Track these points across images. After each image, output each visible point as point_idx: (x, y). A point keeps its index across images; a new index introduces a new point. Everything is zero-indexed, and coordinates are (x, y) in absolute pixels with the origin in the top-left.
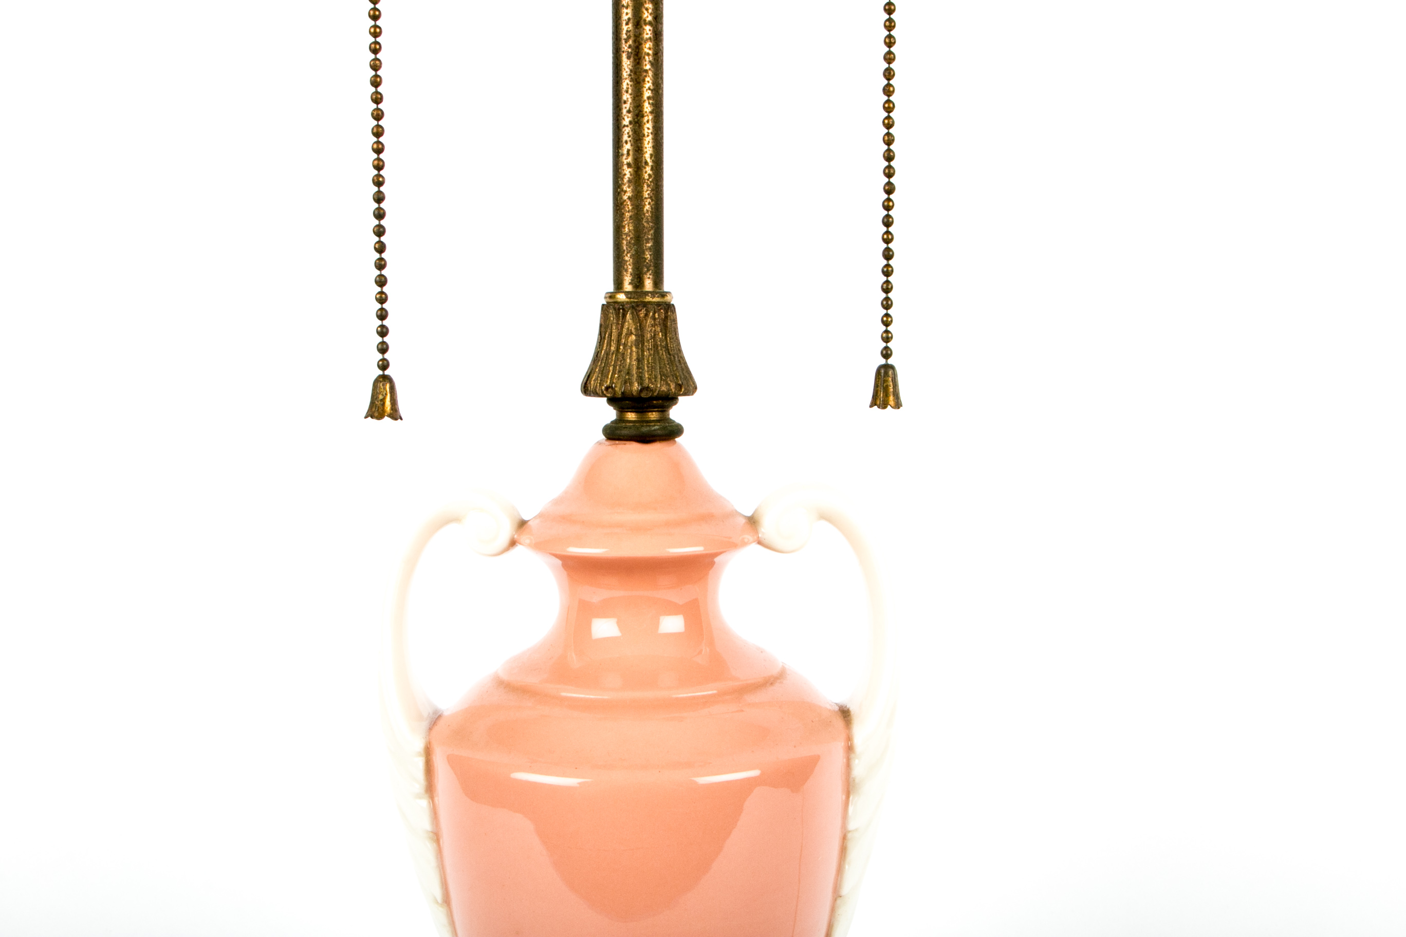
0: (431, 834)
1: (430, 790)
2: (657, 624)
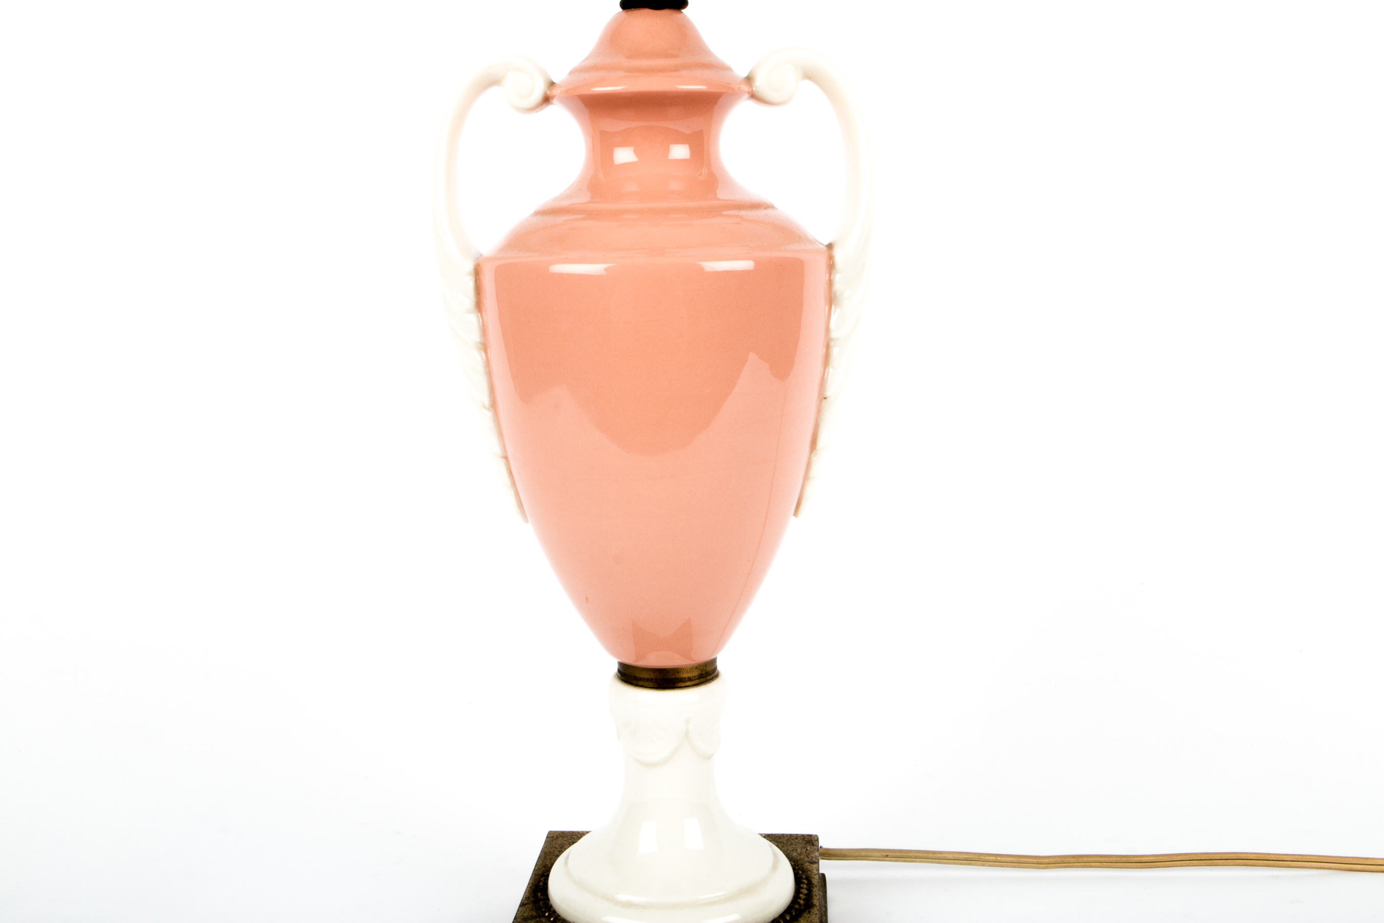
0: (480, 346)
1: (479, 305)
2: (667, 151)
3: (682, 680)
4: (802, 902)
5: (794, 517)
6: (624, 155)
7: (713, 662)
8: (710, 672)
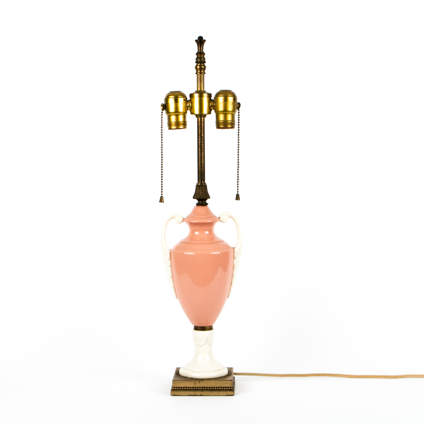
1: (170, 259)
2: (205, 232)
3: (207, 329)
4: (229, 375)
5: (228, 298)
6: (197, 233)
7: (212, 326)
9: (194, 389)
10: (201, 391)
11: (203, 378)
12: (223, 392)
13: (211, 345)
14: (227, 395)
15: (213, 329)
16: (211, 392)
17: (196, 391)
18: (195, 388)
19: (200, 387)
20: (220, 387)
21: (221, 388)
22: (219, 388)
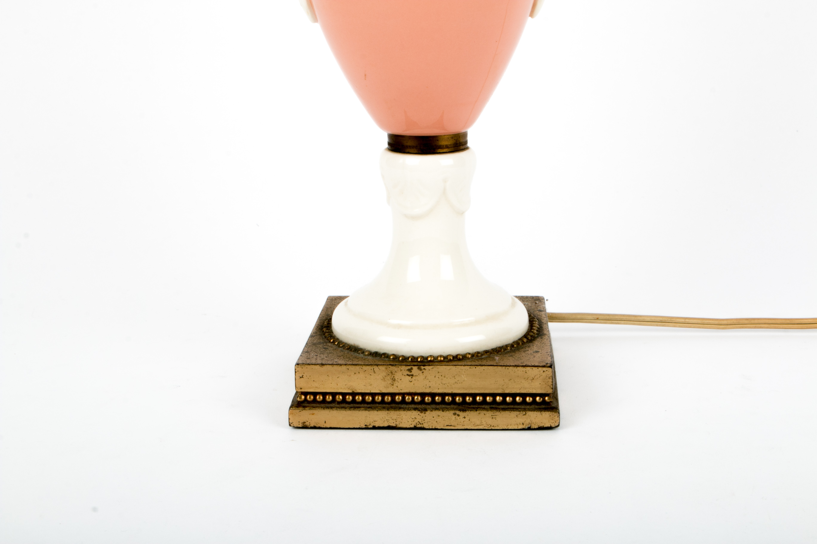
3: (441, 147)
4: (535, 331)
5: (530, 18)
7: (465, 135)
8: (463, 143)
9: (388, 399)
10: (415, 409)
11: (425, 354)
12: (514, 414)
13: (461, 213)
14: (529, 429)
15: (467, 148)
16: (462, 414)
17: (395, 409)
18: (393, 395)
19: (412, 394)
20: (500, 391)
21: (504, 395)
22: (494, 395)
